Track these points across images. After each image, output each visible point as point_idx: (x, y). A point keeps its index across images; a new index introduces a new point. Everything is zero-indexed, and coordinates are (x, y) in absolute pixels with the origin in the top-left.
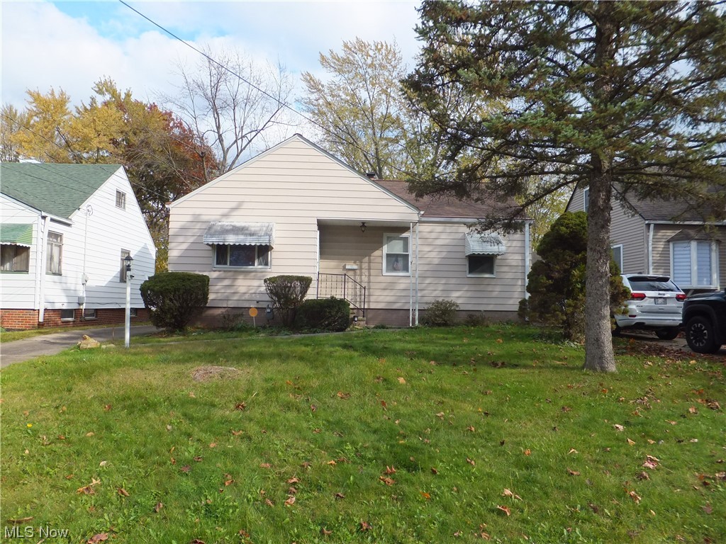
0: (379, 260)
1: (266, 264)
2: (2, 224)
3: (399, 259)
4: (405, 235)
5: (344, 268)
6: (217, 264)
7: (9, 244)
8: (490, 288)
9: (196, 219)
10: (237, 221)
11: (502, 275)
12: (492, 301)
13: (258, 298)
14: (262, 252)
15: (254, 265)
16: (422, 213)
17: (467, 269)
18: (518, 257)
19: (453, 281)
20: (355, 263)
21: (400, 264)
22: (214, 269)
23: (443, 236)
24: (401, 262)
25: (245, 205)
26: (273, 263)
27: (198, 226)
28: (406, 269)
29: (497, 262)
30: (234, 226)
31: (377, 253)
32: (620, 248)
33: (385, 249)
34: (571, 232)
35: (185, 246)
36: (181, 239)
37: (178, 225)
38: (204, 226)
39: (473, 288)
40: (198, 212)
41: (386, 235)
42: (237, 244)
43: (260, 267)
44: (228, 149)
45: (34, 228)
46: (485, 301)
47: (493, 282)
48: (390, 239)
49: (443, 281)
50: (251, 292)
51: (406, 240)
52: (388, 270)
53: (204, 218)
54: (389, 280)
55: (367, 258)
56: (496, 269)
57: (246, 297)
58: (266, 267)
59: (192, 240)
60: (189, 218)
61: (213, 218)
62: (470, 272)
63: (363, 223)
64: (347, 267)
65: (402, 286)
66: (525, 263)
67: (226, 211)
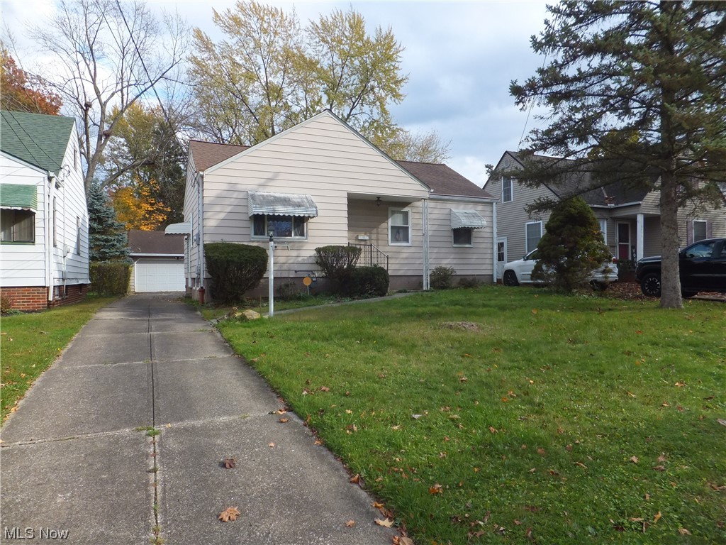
0: (385, 231)
1: (302, 234)
2: (3, 185)
3: (401, 231)
4: (406, 209)
5: (357, 239)
6: (255, 234)
7: (20, 209)
8: (470, 256)
9: (232, 188)
10: (274, 191)
11: (477, 245)
12: (471, 267)
13: (296, 267)
14: (299, 223)
15: (291, 236)
16: (432, 191)
17: (452, 239)
18: (488, 230)
19: (443, 250)
20: (365, 234)
21: (401, 235)
22: (252, 239)
23: (436, 211)
24: (401, 233)
25: (281, 177)
26: (310, 233)
27: (235, 195)
28: (406, 240)
29: (474, 234)
30: (275, 197)
31: (384, 225)
32: (540, 223)
33: (390, 223)
34: (579, 212)
35: (222, 216)
36: (218, 208)
37: (214, 193)
38: (241, 195)
39: (457, 256)
40: (234, 180)
41: (391, 209)
42: (287, 215)
43: (297, 237)
44: (106, 103)
45: (40, 190)
46: (466, 267)
47: (472, 251)
48: (393, 212)
49: (436, 250)
50: (290, 262)
51: (406, 214)
52: (392, 241)
53: (240, 187)
54: (395, 249)
55: (375, 229)
56: (473, 240)
57: (285, 267)
58: (303, 238)
59: (228, 209)
60: (225, 187)
61: (250, 187)
62: (455, 242)
63: (379, 198)
64: (360, 238)
65: (404, 255)
66: (493, 235)
67: (262, 181)
